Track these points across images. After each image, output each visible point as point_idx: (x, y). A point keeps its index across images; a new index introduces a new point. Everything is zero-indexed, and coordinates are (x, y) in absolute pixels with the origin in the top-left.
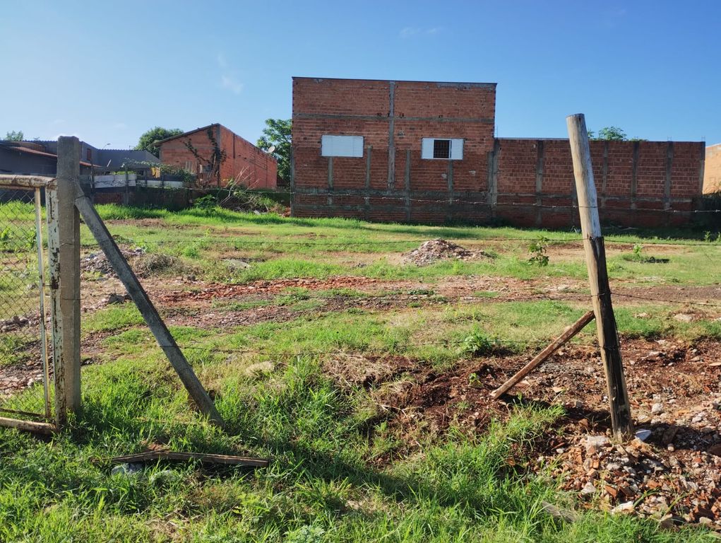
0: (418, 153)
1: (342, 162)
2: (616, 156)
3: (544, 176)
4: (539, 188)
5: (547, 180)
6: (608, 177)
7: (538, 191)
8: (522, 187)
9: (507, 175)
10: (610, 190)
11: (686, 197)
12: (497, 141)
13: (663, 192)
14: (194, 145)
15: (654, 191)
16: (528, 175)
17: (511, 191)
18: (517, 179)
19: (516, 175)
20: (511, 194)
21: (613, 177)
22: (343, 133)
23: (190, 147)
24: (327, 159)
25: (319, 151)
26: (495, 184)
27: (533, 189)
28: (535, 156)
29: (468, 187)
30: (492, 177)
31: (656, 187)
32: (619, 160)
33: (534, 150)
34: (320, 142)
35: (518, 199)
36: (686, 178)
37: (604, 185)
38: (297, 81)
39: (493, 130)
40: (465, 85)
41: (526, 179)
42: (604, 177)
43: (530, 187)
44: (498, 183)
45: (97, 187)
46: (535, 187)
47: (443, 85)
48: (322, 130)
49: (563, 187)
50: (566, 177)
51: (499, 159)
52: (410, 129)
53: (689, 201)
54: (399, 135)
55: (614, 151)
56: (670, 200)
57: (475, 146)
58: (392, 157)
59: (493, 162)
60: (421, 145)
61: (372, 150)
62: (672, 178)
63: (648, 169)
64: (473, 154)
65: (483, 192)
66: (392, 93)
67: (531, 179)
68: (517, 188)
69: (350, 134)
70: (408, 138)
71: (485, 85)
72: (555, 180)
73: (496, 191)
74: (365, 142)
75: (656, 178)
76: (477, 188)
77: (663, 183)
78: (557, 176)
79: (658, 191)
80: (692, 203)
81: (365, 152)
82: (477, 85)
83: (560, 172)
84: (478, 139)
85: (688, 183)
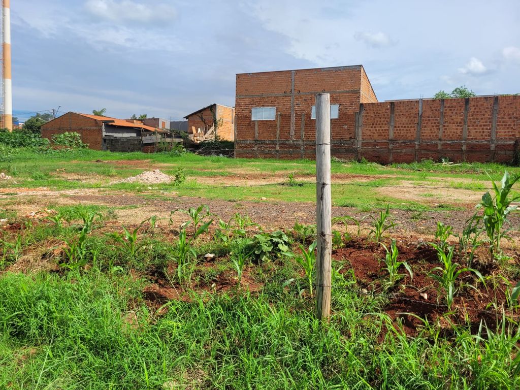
0: (309, 115)
1: (263, 123)
2: (451, 110)
3: (395, 127)
4: (391, 135)
5: (397, 130)
6: (444, 126)
7: (390, 138)
8: (379, 135)
9: (368, 128)
10: (445, 135)
11: (510, 139)
12: (362, 105)
13: (489, 136)
14: (203, 117)
15: (482, 135)
16: (383, 127)
17: (371, 138)
18: (376, 130)
19: (375, 127)
20: (371, 141)
21: (448, 126)
22: (264, 106)
23: (202, 118)
24: (254, 122)
25: (250, 117)
26: (360, 134)
27: (387, 136)
28: (389, 113)
29: (341, 136)
30: (358, 129)
31: (483, 132)
32: (452, 113)
33: (387, 109)
34: (251, 112)
35: (376, 144)
36: (510, 125)
37: (441, 131)
38: (238, 76)
39: (359, 97)
40: (340, 68)
41: (382, 130)
42: (441, 126)
43: (385, 135)
44: (363, 133)
45: (144, 143)
46: (388, 135)
47: (325, 70)
48: (251, 104)
49: (409, 134)
50: (411, 127)
51: (363, 116)
52: (304, 100)
53: (512, 142)
54: (297, 104)
55: (449, 107)
56: (495, 142)
57: (347, 109)
58: (293, 119)
59: (358, 119)
60: (311, 110)
61: (281, 115)
62: (498, 125)
63: (477, 119)
64: (345, 114)
65: (352, 140)
66: (293, 78)
67: (385, 130)
68: (376, 136)
69: (268, 106)
70: (303, 106)
71: (354, 67)
72: (403, 130)
73: (361, 139)
74: (277, 110)
75: (484, 125)
76: (348, 136)
77: (490, 129)
78: (405, 127)
79: (486, 135)
80: (515, 144)
81: (277, 117)
82: (348, 68)
83: (407, 124)
84: (348, 104)
85: (512, 128)
